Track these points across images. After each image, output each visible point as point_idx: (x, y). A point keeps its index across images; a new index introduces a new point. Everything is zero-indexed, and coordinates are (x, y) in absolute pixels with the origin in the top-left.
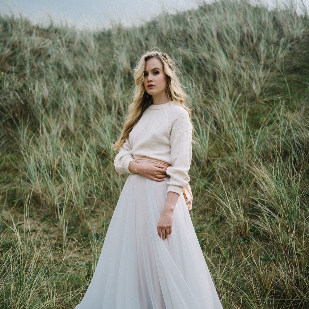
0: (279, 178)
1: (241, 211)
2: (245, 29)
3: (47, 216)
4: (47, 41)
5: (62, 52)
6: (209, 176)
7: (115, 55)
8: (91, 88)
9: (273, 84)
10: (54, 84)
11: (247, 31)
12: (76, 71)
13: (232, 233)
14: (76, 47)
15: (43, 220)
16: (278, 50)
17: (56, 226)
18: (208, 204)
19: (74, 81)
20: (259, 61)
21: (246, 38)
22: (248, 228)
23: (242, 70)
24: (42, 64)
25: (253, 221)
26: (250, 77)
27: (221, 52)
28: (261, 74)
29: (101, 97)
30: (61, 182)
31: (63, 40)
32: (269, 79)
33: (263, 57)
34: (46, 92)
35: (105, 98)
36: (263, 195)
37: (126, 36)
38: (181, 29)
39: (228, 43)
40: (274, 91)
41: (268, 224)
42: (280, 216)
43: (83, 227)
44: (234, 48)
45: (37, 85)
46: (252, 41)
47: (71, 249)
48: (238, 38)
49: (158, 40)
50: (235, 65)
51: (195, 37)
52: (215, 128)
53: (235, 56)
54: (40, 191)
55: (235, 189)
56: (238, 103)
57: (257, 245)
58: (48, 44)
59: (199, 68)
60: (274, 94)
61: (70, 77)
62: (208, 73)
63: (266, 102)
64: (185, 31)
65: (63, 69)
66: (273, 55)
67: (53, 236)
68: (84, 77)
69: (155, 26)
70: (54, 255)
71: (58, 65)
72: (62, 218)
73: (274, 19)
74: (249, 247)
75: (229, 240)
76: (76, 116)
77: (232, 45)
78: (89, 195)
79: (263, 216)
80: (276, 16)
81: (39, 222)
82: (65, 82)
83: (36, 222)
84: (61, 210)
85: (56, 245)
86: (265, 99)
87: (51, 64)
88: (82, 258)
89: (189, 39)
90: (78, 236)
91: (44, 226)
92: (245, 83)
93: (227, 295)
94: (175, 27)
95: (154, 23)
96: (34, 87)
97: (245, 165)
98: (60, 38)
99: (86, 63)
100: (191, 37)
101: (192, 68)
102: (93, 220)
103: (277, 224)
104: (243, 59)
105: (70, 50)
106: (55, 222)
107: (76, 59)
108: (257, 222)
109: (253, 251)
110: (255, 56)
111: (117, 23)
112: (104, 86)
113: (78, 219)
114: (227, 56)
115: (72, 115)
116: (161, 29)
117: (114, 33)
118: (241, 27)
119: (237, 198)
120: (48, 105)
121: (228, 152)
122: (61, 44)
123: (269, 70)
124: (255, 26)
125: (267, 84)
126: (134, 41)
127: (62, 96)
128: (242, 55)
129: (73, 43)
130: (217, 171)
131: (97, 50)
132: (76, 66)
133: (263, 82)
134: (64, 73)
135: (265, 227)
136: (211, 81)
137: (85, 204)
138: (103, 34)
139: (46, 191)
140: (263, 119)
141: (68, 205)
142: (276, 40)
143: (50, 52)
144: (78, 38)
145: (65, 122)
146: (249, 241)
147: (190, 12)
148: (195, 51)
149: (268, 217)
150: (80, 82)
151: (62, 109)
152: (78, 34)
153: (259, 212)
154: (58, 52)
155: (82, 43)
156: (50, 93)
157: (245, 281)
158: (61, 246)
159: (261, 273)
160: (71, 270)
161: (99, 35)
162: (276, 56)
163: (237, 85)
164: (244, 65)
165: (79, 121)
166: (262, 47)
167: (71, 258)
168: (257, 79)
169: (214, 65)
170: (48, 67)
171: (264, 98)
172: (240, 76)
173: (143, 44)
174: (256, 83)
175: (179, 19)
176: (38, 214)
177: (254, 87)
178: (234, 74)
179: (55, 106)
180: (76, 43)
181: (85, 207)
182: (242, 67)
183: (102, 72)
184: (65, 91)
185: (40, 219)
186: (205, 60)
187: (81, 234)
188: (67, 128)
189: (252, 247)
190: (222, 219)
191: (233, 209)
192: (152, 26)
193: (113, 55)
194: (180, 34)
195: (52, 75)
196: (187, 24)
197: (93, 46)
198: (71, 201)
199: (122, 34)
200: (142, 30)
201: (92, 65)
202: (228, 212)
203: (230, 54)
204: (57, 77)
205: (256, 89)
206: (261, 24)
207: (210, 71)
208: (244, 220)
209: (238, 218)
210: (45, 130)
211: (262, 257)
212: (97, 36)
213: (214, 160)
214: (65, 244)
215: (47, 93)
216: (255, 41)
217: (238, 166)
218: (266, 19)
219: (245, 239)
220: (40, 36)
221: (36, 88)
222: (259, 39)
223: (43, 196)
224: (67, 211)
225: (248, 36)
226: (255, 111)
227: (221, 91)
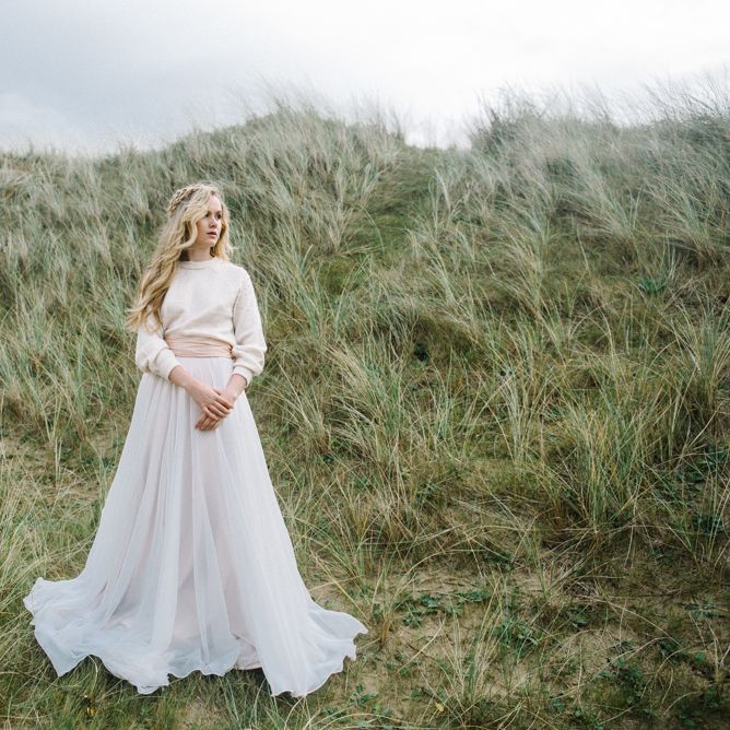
0: (372, 366)
1: (319, 417)
2: (314, 152)
3: (30, 434)
4: (24, 174)
5: (47, 190)
6: (271, 366)
7: (125, 193)
8: (91, 242)
9: (359, 230)
10: (36, 234)
11: (318, 154)
12: (69, 218)
13: (307, 449)
14: (67, 183)
15: (24, 440)
16: (363, 181)
17: (44, 449)
18: (271, 407)
19: (66, 232)
20: (336, 197)
21: (316, 165)
22: (331, 441)
23: (313, 211)
24: (18, 208)
25: (338, 430)
26: (325, 220)
27: (283, 187)
28: (340, 215)
29: (107, 255)
30: (49, 383)
31: (49, 173)
32: (352, 223)
33: (342, 191)
34: (24, 250)
35: (112, 255)
36: (350, 391)
37: (142, 164)
38: (222, 153)
39: (290, 172)
40: (359, 239)
41: (359, 431)
42: (376, 422)
43: (85, 449)
44: (300, 179)
45: (10, 239)
46: (326, 169)
47: (67, 482)
48: (304, 166)
49: (187, 168)
50: (303, 203)
51: (243, 163)
52: (277, 297)
53: (303, 191)
54: (19, 397)
55: (309, 384)
56: (309, 256)
57: (344, 466)
58: (27, 179)
59: (250, 208)
60: (360, 244)
61: (59, 225)
62: (264, 216)
63: (348, 255)
64: (227, 156)
65: (49, 216)
66: (356, 189)
67: (39, 463)
68: (80, 225)
69: (184, 149)
70: (43, 492)
71: (41, 209)
72: (52, 435)
73: (355, 137)
74: (332, 469)
75: (304, 459)
76: (69, 283)
77: (296, 175)
78: (93, 401)
79: (351, 422)
80: (357, 134)
81: (18, 444)
82: (51, 234)
83: (13, 443)
84: (51, 424)
85: (45, 478)
86: (348, 252)
87: (31, 208)
88: (84, 496)
89: (234, 167)
90: (78, 462)
91: (27, 449)
92: (318, 228)
93: (303, 541)
94: (213, 150)
95: (182, 145)
96: (7, 242)
97: (323, 349)
98: (44, 170)
99: (83, 205)
100: (236, 164)
101: (239, 208)
102: (99, 437)
103: (372, 433)
104: (313, 194)
105: (58, 187)
106: (42, 443)
107: (69, 199)
108: (343, 432)
109: (339, 474)
110: (330, 190)
111: (128, 145)
112: (111, 238)
113: (77, 437)
114: (289, 190)
115: (64, 281)
116: (193, 153)
117: (123, 160)
118: (308, 149)
119: (312, 397)
120: (28, 268)
121: (297, 330)
122: (45, 179)
123: (352, 209)
124: (329, 146)
125: (350, 230)
126: (153, 171)
127: (47, 253)
128: (312, 188)
129: (64, 176)
130: (282, 357)
131: (99, 184)
132: (69, 210)
133: (343, 227)
134: (50, 221)
135: (355, 439)
136: (268, 227)
137: (87, 414)
138: (108, 162)
139: (27, 395)
140: (347, 281)
141: (61, 417)
142: (359, 167)
143: (29, 190)
144: (70, 170)
145: (54, 293)
146: (332, 460)
147: (233, 129)
148: (242, 185)
149: (358, 423)
150: (75, 233)
151: (49, 273)
152: (70, 162)
153: (345, 416)
154: (41, 190)
155: (76, 177)
156: (30, 250)
157: (328, 520)
158: (52, 478)
159: (352, 506)
160: (68, 514)
161: (102, 164)
162: (359, 190)
163: (307, 233)
164: (315, 204)
165: (75, 289)
166: (339, 178)
167: (68, 496)
168: (335, 223)
169: (271, 203)
170: (27, 211)
171: (346, 250)
172: (311, 219)
173: (167, 175)
174: (333, 228)
175: (218, 139)
176: (16, 431)
177: (331, 234)
178: (302, 217)
179: (39, 269)
180: (67, 177)
181: (86, 418)
182: (312, 207)
183: (107, 218)
184: (53, 246)
185: (19, 439)
186: (259, 197)
187: (83, 459)
188: (57, 301)
189: (337, 470)
190: (292, 429)
191: (308, 414)
192: (180, 149)
193: (122, 193)
194: (221, 160)
195: (33, 224)
196: (229, 146)
197: (93, 180)
198: (65, 410)
199: (135, 162)
200: (164, 156)
201: (91, 208)
202: (301, 419)
203: (295, 188)
204: (40, 226)
205: (334, 237)
206: (336, 144)
207: (267, 213)
208: (325, 430)
209: (315, 427)
210: (23, 306)
211: (353, 483)
212: (99, 166)
213: (277, 343)
214: (57, 475)
215: (26, 250)
216: (329, 169)
217: (311, 350)
218: (343, 138)
219: (327, 458)
220: (14, 168)
221: (10, 243)
222: (335, 165)
223: (23, 404)
224: (60, 426)
225: (318, 162)
226: (334, 270)
227: (283, 241)
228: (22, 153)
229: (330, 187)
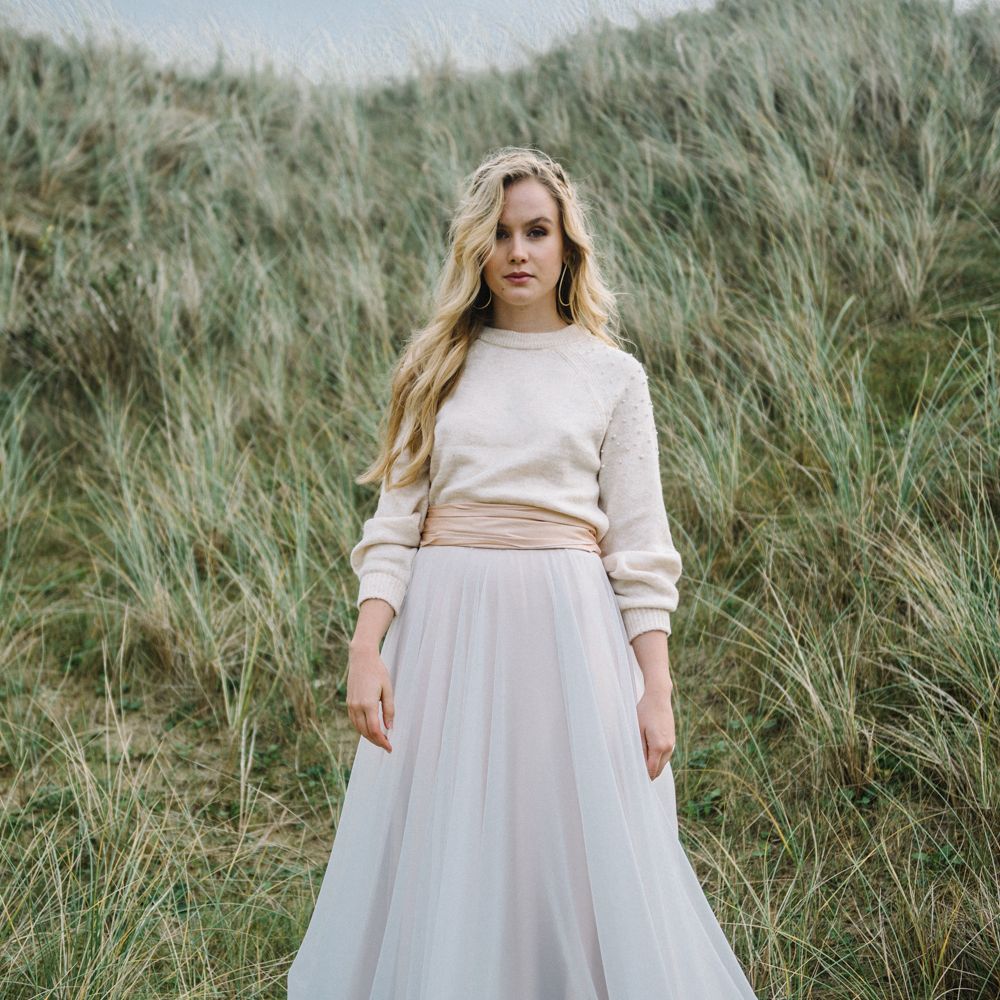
0: (981, 584)
1: (848, 697)
2: (871, 75)
3: (187, 709)
4: (201, 120)
5: (250, 158)
6: (741, 576)
7: (425, 167)
8: (345, 279)
9: (969, 261)
10: (221, 261)
11: (880, 80)
12: (294, 221)
13: (815, 771)
14: (296, 140)
15: (173, 721)
16: (987, 146)
17: (217, 742)
18: (736, 671)
19: (289, 254)
20: (920, 184)
21: (875, 107)
22: (873, 756)
23: (859, 215)
24: (184, 197)
25: (890, 730)
26: (888, 238)
27: (791, 158)
28: (928, 228)
29: (377, 310)
30: (234, 593)
31: (256, 117)
32: (953, 246)
33: (933, 168)
34: (193, 294)
35: (390, 310)
36: (924, 642)
37: (466, 102)
38: (652, 76)
39: (811, 123)
40: (970, 285)
41: (941, 741)
42: (984, 715)
43: (307, 747)
44: (832, 139)
46: (897, 115)
47: (264, 819)
48: (845, 108)
49: (570, 113)
50: (836, 197)
51: (699, 101)
52: (763, 416)
53: (839, 167)
54: (166, 625)
55: (827, 618)
56: (844, 323)
57: (905, 814)
58: (204, 133)
59: (710, 208)
60: (970, 298)
61: (272, 238)
62: (743, 227)
63: (940, 323)
64: (664, 85)
65: (252, 215)
66: (970, 167)
67: (205, 775)
68: (318, 238)
69: (564, 68)
70: (210, 839)
71: (236, 201)
72: (235, 713)
73: (974, 39)
74: (872, 822)
75: (807, 795)
76: (290, 371)
77: (826, 129)
78: (331, 639)
79: (923, 714)
80: (981, 32)
81: (159, 729)
82: (254, 259)
83: (149, 727)
84: (233, 687)
85: (215, 806)
86: (938, 315)
87: (210, 198)
88: (298, 853)
89: (679, 111)
90: (290, 776)
91: (179, 740)
92: (870, 258)
93: (795, 984)
94: (633, 70)
95: (561, 57)
96: (154, 274)
97: (864, 540)
98: (244, 112)
99: (328, 194)
100: (684, 104)
101: (686, 208)
102: (340, 723)
103: (973, 741)
104: (863, 177)
105: (277, 151)
106: (213, 729)
107: (297, 179)
108: (904, 736)
109: (888, 834)
110: (906, 166)
111: (438, 60)
112: (389, 270)
113: (292, 718)
114: (806, 166)
115: (278, 366)
116: (585, 76)
117: (424, 92)
118: (856, 68)
119: (833, 652)
120: (201, 334)
121: (808, 494)
122: (246, 132)
123: (955, 213)
124: (909, 63)
125: (948, 262)
126: (489, 116)
127: (243, 303)
128: (861, 161)
129: (289, 127)
130: (769, 555)
131: (367, 148)
132: (297, 205)
133: (933, 255)
134: (255, 229)
135: (930, 754)
136: (751, 253)
137: (317, 667)
138: (390, 95)
139: (186, 621)
140: (928, 381)
141: (257, 670)
142: (978, 111)
143: (208, 157)
144: (305, 111)
145: (255, 391)
146: (874, 800)
147: (682, 20)
148: (695, 151)
149: (940, 718)
150: (308, 259)
151: (246, 347)
152: (306, 96)
153: (910, 700)
154: (236, 158)
155: (317, 129)
156: (207, 293)
157: (857, 940)
158: (231, 809)
159: (915, 912)
160: (262, 892)
161: (376, 100)
162: (978, 166)
163: (844, 269)
164: (867, 200)
165: (302, 387)
166: (929, 138)
167: (267, 852)
168: (912, 246)
169: (762, 197)
170: (202, 206)
171: (935, 310)
172: (854, 235)
173: (523, 127)
174: (907, 257)
175: (646, 43)
176: (157, 700)
177: (901, 271)
178: (833, 230)
179: (224, 338)
180: (297, 128)
181: (312, 679)
182: (859, 206)
183: (382, 224)
184: (257, 285)
185: (164, 717)
186: (734, 183)
187: (302, 769)
188: (262, 411)
189: (883, 823)
190: (783, 723)
191: (820, 690)
192: (556, 67)
193: (418, 166)
194: (648, 93)
195: (215, 233)
196: (670, 61)
197: (354, 139)
198: (268, 657)
199: (450, 95)
200: (519, 82)
201: (346, 199)
202: (803, 700)
203: (819, 161)
204: (232, 239)
205: (908, 278)
206: (926, 56)
207: (750, 219)
208: (857, 728)
209: (835, 720)
210: (185, 419)
211: (920, 856)
212: (370, 103)
213: (757, 521)
214: (244, 802)
215: (197, 295)
216: (905, 116)
217: (839, 542)
218: (945, 41)
219: (863, 794)
220: (179, 105)
221: (162, 278)
222: (922, 106)
223: (174, 639)
224: (255, 692)
225: (881, 99)
226: (904, 355)
227: (785, 287)
228: (200, 70)
229: (906, 159)
